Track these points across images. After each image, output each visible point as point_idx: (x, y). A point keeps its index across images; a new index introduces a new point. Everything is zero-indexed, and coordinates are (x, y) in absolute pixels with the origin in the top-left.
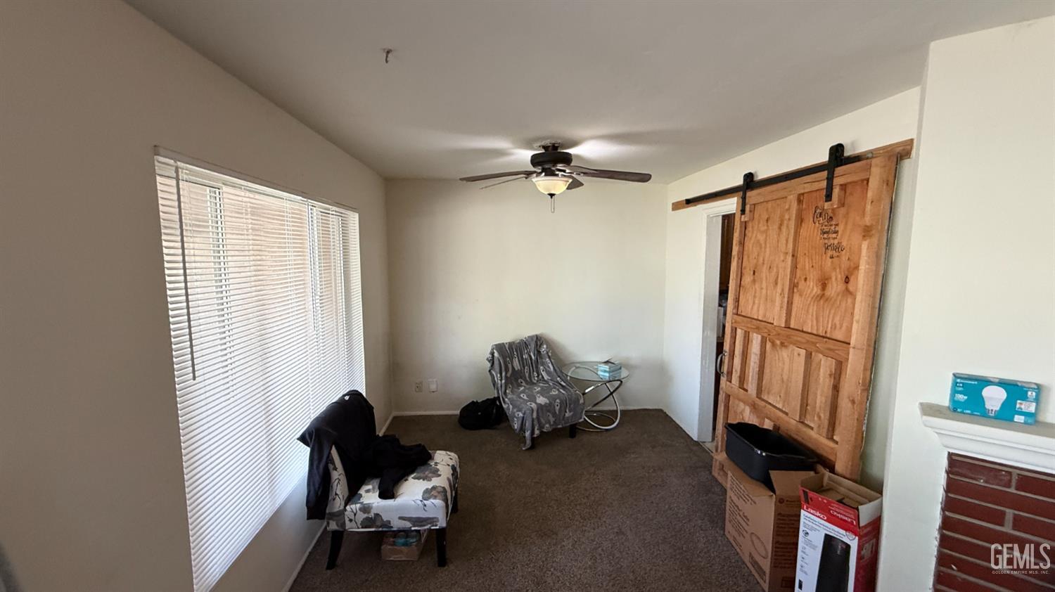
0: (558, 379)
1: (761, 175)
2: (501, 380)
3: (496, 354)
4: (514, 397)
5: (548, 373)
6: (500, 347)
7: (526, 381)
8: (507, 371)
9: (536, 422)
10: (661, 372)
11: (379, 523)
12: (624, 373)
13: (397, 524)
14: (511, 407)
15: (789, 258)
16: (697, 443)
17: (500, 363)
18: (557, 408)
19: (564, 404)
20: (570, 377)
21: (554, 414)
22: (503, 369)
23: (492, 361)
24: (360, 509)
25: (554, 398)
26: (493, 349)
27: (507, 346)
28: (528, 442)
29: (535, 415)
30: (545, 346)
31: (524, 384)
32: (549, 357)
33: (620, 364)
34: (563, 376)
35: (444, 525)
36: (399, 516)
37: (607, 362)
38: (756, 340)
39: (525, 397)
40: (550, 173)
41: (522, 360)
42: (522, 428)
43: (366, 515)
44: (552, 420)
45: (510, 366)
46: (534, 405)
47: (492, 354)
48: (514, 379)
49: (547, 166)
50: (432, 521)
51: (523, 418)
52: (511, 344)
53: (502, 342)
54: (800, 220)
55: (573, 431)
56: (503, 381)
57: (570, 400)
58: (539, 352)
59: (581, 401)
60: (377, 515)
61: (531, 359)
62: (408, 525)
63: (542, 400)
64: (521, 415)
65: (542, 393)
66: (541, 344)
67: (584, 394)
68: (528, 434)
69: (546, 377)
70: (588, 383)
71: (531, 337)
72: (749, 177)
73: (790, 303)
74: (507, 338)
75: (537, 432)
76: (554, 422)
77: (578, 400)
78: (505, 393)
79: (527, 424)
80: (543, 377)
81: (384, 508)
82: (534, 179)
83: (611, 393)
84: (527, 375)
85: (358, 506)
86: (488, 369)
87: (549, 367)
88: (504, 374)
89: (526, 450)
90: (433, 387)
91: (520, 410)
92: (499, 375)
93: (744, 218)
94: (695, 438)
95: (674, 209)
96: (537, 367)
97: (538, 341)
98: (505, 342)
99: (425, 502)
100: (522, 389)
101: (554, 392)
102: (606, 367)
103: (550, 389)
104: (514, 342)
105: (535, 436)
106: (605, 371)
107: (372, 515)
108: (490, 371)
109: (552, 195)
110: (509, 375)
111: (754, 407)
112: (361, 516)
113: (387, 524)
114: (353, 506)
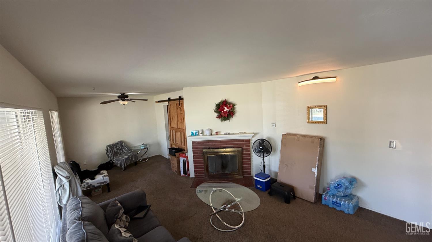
0: (129, 151)
1: (172, 98)
2: (111, 155)
3: (108, 148)
4: (117, 158)
5: (126, 151)
6: (109, 146)
7: (119, 154)
8: (113, 152)
9: (125, 163)
10: (159, 145)
11: (91, 186)
12: (148, 146)
13: (96, 185)
14: (116, 161)
15: (176, 116)
16: (168, 159)
17: (110, 151)
18: (131, 158)
19: (132, 157)
20: (133, 150)
21: (130, 160)
22: (111, 152)
23: (107, 150)
24: (86, 184)
25: (129, 156)
26: (107, 147)
27: (111, 145)
28: (123, 169)
29: (124, 161)
30: (124, 143)
31: (119, 155)
32: (126, 146)
33: (147, 144)
34: (131, 150)
35: (109, 182)
36: (97, 183)
37: (143, 144)
38: (174, 131)
39: (120, 157)
40: (123, 100)
41: (117, 149)
42: (121, 166)
43: (88, 185)
44: (129, 161)
45: (113, 151)
46: (124, 158)
47: (107, 148)
48: (115, 154)
49: (122, 99)
50: (106, 182)
51: (121, 162)
52: (113, 145)
53: (109, 144)
54: (177, 108)
55: (136, 163)
56: (112, 155)
57: (134, 155)
58: (122, 145)
59: (137, 155)
60: (91, 184)
61: (120, 147)
62: (99, 184)
63: (126, 157)
64: (120, 162)
65: (125, 155)
66: (123, 143)
67: (138, 153)
68: (123, 166)
69: (125, 152)
70: (139, 150)
71: (119, 142)
72: (169, 99)
73: (178, 124)
74: (111, 143)
75: (126, 165)
76: (130, 162)
77: (136, 155)
78: (113, 158)
79: (122, 164)
80: (124, 152)
81: (92, 182)
82: (119, 101)
83: (145, 153)
84: (119, 152)
85: (85, 183)
86: (106, 153)
87: (126, 149)
88: (112, 153)
89: (123, 171)
90: (85, 163)
91: (120, 161)
92: (110, 154)
93: (169, 107)
94: (168, 158)
95: (156, 103)
96: (122, 150)
97: (121, 142)
98: (110, 144)
99: (104, 178)
100: (118, 156)
101: (129, 154)
102: (143, 145)
103: (128, 154)
104: (113, 144)
105: (125, 166)
106: (143, 147)
107: (89, 185)
108: (106, 154)
109: (124, 105)
110: (113, 153)
111: (175, 145)
112: (86, 186)
113: (94, 186)
114: (84, 184)
